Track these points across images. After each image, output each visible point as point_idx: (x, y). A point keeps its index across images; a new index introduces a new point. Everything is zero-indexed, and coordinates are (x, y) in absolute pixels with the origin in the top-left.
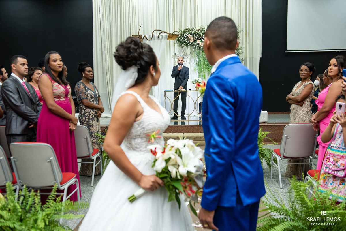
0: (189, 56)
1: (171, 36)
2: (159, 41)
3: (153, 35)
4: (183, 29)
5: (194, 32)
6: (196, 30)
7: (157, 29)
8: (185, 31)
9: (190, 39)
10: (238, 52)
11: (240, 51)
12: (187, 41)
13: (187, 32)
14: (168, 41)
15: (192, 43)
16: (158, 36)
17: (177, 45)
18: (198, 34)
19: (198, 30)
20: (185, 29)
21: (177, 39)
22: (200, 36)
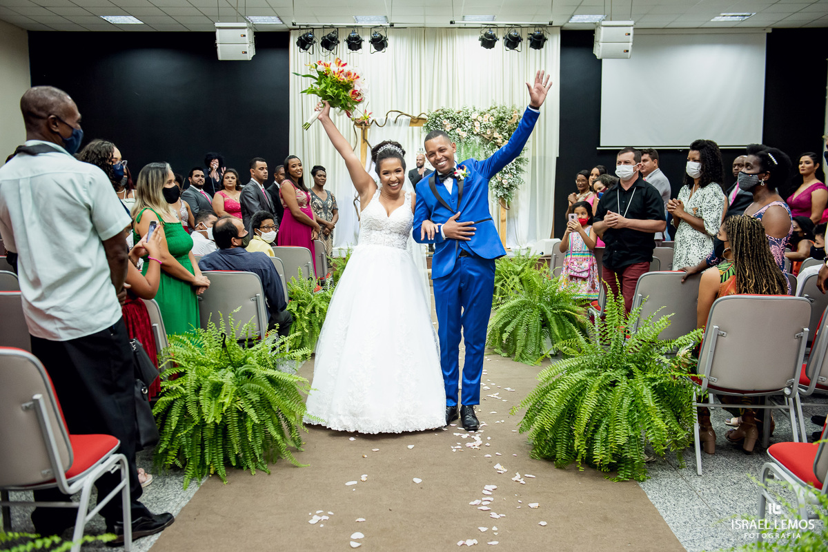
2: (397, 127)
3: (387, 118)
4: (434, 111)
5: (452, 116)
6: (455, 112)
7: (394, 110)
8: (438, 113)
9: (445, 126)
13: (441, 116)
14: (411, 127)
15: (448, 133)
16: (395, 119)
18: (458, 119)
19: (459, 113)
20: (438, 111)
21: (424, 125)
22: (461, 121)
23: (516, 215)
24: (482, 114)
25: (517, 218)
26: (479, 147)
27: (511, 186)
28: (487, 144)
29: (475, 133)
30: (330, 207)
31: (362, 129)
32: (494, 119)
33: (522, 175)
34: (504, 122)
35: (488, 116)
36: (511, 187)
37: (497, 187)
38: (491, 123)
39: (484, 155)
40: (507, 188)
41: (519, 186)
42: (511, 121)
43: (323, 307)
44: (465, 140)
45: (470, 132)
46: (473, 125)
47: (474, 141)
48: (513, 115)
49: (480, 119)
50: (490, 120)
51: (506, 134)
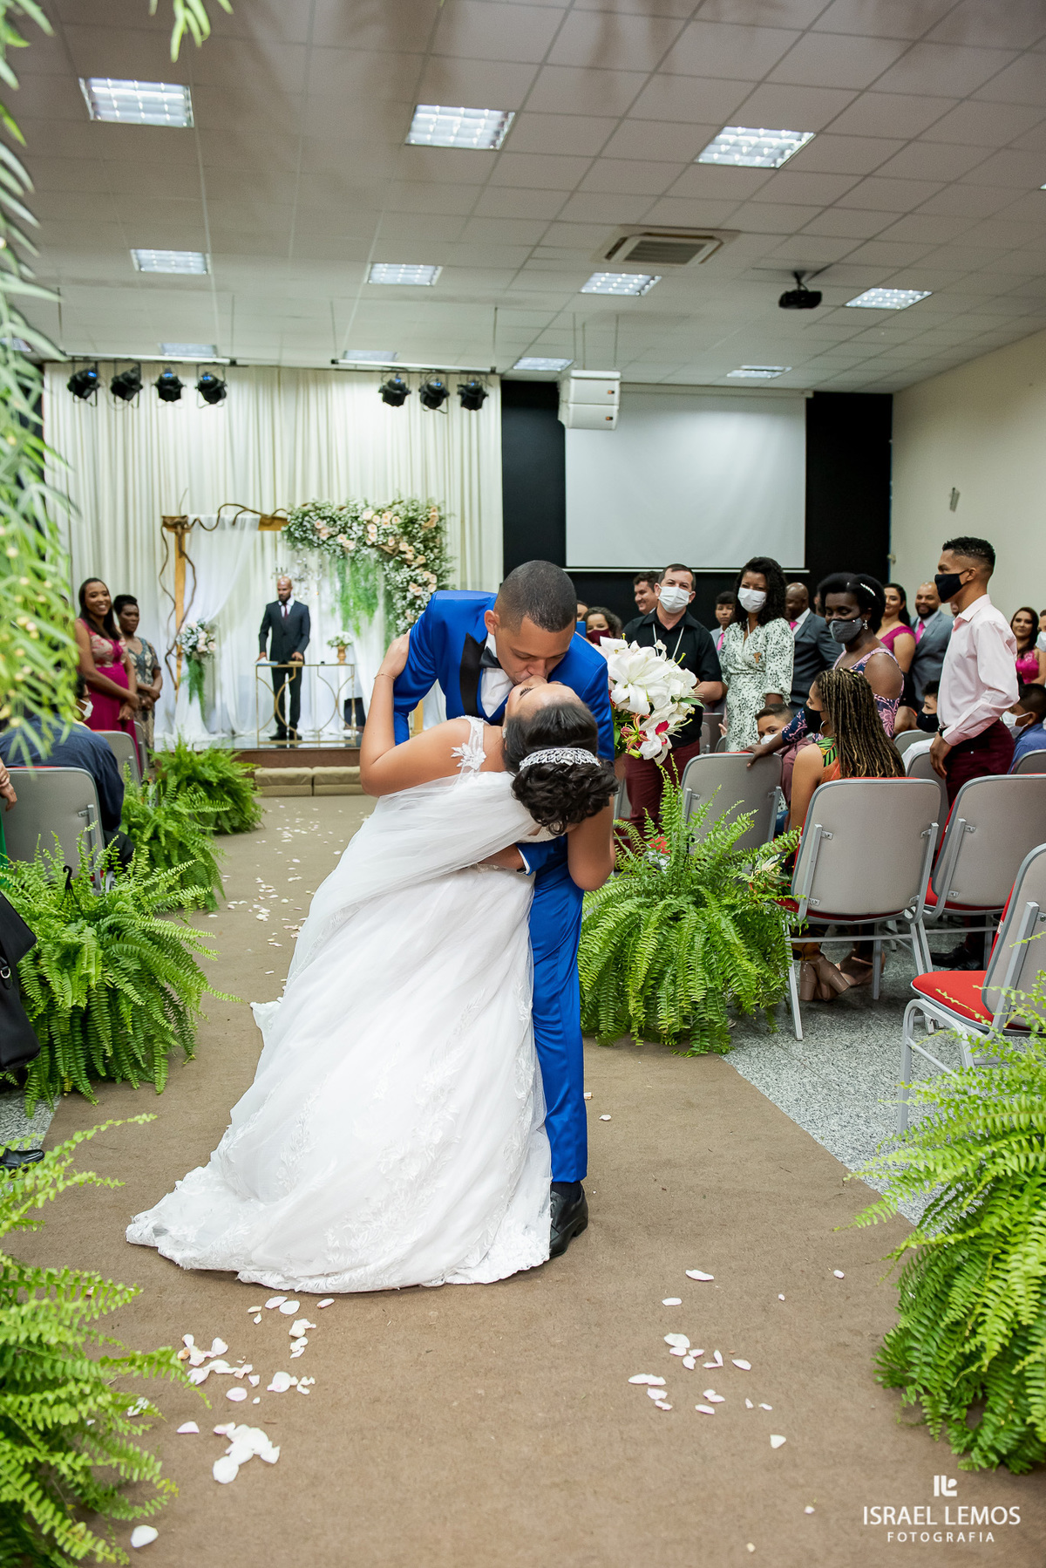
0: (316, 577)
1: (268, 522)
2: (237, 532)
3: (219, 516)
4: (298, 504)
5: (330, 514)
6: (335, 508)
7: (230, 503)
8: (306, 509)
9: (319, 530)
10: (443, 568)
11: (449, 566)
12: (311, 537)
13: (311, 514)
14: (258, 533)
15: (324, 542)
16: (232, 519)
17: (283, 547)
18: (340, 519)
19: (341, 509)
20: (305, 505)
21: (284, 528)
22: (346, 523)
24: (379, 512)
26: (375, 567)
28: (388, 562)
29: (369, 543)
30: (148, 664)
31: (176, 533)
32: (400, 521)
34: (416, 526)
35: (388, 515)
38: (396, 528)
39: (383, 579)
42: (427, 524)
43: (170, 829)
44: (353, 554)
45: (361, 540)
46: (365, 530)
47: (368, 556)
48: (430, 515)
49: (377, 519)
50: (394, 522)
51: (420, 546)
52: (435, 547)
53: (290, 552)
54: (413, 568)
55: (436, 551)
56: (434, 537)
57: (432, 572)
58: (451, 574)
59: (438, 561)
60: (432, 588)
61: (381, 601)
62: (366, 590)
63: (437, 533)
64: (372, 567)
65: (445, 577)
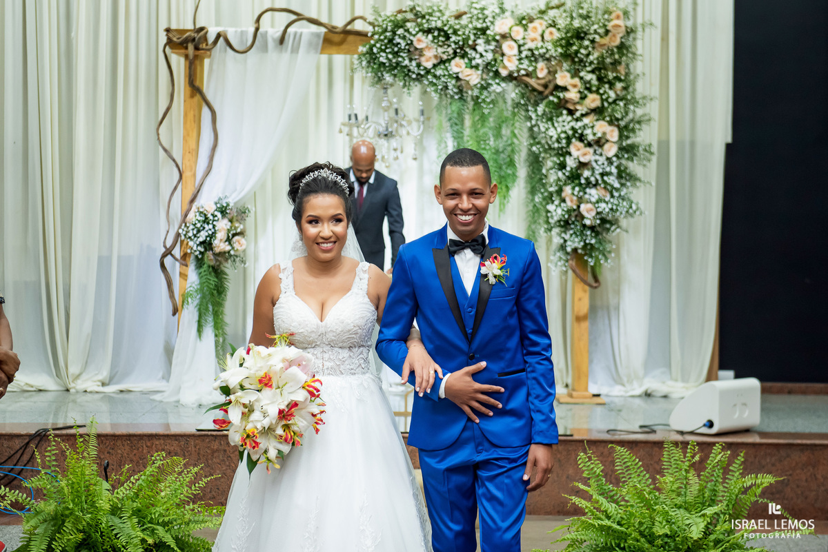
0: (415, 130)
1: (337, 38)
2: (286, 56)
3: (257, 29)
4: (390, 10)
5: (439, 24)
6: (447, 14)
7: (277, 6)
8: (400, 17)
9: (421, 52)
10: (631, 115)
11: (639, 112)
12: (406, 62)
13: (408, 25)
14: (324, 58)
15: (428, 72)
16: (279, 34)
17: (363, 76)
18: (455, 32)
19: (458, 17)
20: (399, 10)
21: (362, 49)
22: (466, 40)
23: (613, 301)
24: (524, 21)
25: (617, 308)
26: (514, 114)
27: (604, 221)
28: (536, 104)
29: (504, 73)
31: (187, 57)
32: (557, 35)
33: (634, 191)
34: (586, 43)
35: (539, 25)
36: (605, 224)
37: (565, 224)
38: (550, 46)
39: (526, 134)
40: (592, 228)
41: (624, 222)
42: (605, 40)
44: (476, 92)
45: (491, 69)
46: (499, 51)
47: (502, 95)
48: (610, 26)
49: (518, 33)
50: (547, 36)
51: (592, 78)
52: (618, 79)
53: (373, 89)
54: (578, 114)
55: (619, 85)
56: (616, 63)
57: (611, 123)
58: (644, 126)
59: (622, 104)
60: (611, 150)
61: (522, 172)
62: (497, 152)
63: (622, 54)
64: (508, 114)
65: (633, 130)
